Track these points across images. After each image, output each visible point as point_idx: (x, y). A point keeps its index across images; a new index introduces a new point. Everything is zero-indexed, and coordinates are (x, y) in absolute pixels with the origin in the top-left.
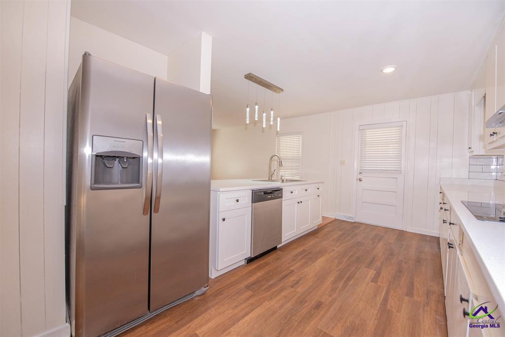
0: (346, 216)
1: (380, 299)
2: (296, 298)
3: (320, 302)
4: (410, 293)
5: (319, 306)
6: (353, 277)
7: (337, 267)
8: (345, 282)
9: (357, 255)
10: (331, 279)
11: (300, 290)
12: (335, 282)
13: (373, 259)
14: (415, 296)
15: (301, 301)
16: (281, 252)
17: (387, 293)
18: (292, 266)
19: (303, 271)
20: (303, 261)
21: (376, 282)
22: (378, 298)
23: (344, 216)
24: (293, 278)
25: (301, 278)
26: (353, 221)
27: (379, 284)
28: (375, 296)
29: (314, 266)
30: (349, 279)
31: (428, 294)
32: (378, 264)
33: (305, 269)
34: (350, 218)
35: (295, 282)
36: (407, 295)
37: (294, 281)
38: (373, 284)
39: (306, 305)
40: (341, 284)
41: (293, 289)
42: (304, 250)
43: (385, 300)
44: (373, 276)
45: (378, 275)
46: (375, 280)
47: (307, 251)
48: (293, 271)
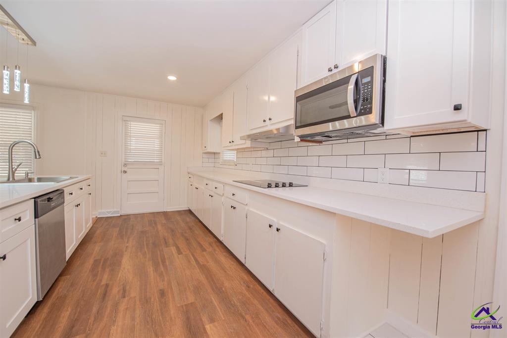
0: (110, 212)
1: (194, 263)
2: (138, 302)
3: (161, 290)
4: (204, 250)
5: (162, 293)
6: (165, 259)
7: (145, 258)
8: (163, 265)
9: (151, 242)
10: (151, 270)
11: (134, 293)
12: (156, 269)
13: (165, 239)
14: (207, 249)
15: (146, 301)
16: (68, 276)
17: (193, 256)
18: (101, 280)
19: (118, 279)
20: (107, 270)
21: (182, 253)
22: (192, 262)
23: (107, 212)
24: (115, 290)
25: (123, 284)
26: (119, 215)
27: (184, 253)
28: (189, 262)
29: (124, 268)
30: (164, 261)
31: (210, 244)
32: (171, 241)
33: (119, 275)
34: (115, 212)
35: (121, 292)
36: (203, 251)
37: (119, 291)
38: (181, 255)
39: (152, 300)
40: (162, 269)
41: (126, 298)
42: (96, 261)
43: (196, 260)
44: (176, 251)
45: (178, 248)
46: (179, 252)
47: (101, 260)
48: (107, 285)
